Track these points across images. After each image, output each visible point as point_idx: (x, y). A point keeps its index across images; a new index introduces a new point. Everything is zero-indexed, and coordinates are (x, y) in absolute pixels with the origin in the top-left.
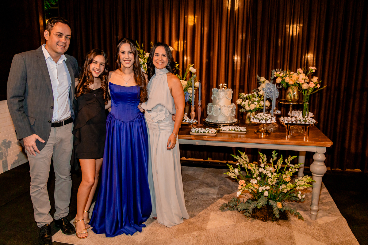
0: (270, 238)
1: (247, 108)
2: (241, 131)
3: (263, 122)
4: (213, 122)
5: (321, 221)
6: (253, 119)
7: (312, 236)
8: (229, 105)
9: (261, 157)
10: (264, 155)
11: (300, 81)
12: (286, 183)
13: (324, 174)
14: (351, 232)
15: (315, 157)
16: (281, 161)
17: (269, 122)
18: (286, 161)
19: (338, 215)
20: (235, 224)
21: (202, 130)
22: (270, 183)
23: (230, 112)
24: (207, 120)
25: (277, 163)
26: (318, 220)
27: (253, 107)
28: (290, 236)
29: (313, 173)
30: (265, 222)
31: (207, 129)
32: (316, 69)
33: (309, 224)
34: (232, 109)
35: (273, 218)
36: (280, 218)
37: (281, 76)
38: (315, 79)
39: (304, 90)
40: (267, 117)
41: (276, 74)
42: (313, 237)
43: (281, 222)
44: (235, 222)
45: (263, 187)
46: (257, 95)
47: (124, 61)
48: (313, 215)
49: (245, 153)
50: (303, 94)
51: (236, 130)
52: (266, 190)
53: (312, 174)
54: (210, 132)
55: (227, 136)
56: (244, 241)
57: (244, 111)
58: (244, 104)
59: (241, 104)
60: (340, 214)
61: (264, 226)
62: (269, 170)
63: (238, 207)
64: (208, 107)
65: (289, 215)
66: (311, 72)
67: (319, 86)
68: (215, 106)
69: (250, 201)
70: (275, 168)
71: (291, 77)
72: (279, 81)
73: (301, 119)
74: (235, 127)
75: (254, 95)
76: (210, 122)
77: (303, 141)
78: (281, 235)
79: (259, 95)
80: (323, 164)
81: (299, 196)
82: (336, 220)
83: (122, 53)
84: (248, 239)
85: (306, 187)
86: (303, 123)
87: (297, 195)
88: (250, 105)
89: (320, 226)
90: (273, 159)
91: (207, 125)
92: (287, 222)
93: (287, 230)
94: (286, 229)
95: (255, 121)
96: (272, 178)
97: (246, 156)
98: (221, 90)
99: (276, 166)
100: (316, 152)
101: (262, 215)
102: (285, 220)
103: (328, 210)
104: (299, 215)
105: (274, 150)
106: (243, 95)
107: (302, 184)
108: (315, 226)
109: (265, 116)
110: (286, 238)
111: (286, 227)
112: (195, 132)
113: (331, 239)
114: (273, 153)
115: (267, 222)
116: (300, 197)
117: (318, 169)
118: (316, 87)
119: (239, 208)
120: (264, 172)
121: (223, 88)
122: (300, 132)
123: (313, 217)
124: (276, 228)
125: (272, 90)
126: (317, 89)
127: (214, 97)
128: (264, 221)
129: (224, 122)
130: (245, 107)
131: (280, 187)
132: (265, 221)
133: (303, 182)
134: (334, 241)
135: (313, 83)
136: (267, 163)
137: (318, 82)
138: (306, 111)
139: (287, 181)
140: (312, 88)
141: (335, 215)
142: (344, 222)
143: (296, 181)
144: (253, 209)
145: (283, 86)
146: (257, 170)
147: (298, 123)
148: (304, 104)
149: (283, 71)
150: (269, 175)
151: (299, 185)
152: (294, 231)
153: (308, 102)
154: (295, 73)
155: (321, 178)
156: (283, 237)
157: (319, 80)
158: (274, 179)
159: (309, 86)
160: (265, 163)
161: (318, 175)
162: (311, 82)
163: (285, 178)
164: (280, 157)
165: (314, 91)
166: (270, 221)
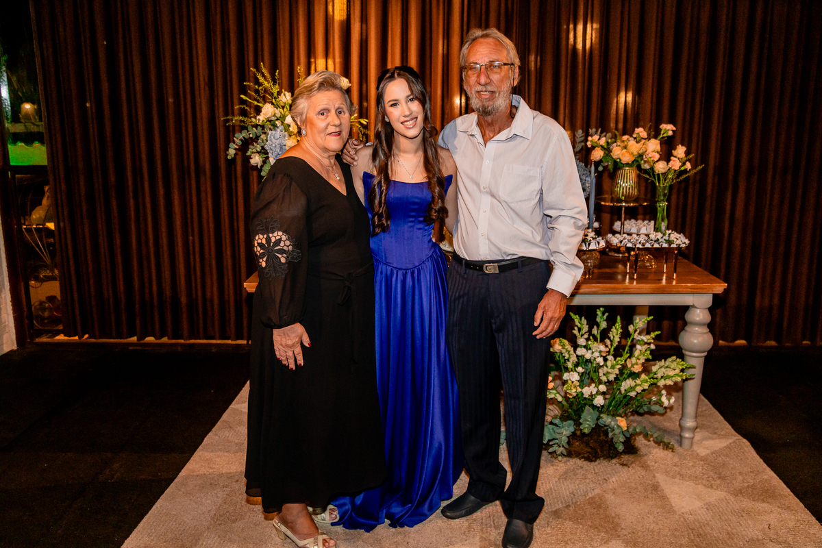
0: (614, 493)
5: (703, 452)
7: (695, 479)
9: (577, 323)
10: (583, 318)
11: (650, 156)
13: (709, 352)
14: (765, 466)
15: (690, 316)
16: (617, 330)
17: (593, 247)
18: (631, 328)
19: (732, 435)
22: (604, 379)
25: (611, 335)
26: (695, 448)
28: (653, 486)
29: (686, 350)
30: (593, 463)
32: (674, 129)
33: (682, 457)
35: (610, 452)
36: (625, 452)
37: (602, 146)
38: (680, 151)
39: (658, 174)
41: (591, 141)
42: (697, 482)
43: (625, 458)
45: (591, 387)
47: (402, 123)
48: (687, 438)
50: (655, 184)
52: (598, 393)
53: (684, 352)
56: (564, 505)
60: (734, 433)
61: (594, 470)
62: (596, 352)
65: (640, 442)
66: (665, 135)
67: (688, 166)
70: (607, 346)
71: (625, 147)
72: (597, 154)
73: (659, 238)
77: (661, 283)
78: (633, 485)
80: (706, 330)
81: (664, 399)
82: (730, 444)
83: (392, 105)
84: (572, 500)
85: (679, 379)
86: (665, 245)
87: (660, 400)
89: (704, 459)
90: (598, 326)
92: (638, 459)
93: (643, 473)
94: (641, 472)
96: (607, 367)
99: (608, 342)
100: (693, 306)
101: (586, 449)
102: (632, 453)
103: (709, 426)
104: (665, 442)
105: (599, 307)
107: (671, 373)
108: (695, 460)
110: (646, 490)
111: (639, 469)
113: (731, 482)
114: (599, 313)
115: (598, 461)
116: (666, 403)
117: (695, 341)
118: (682, 168)
120: (588, 355)
122: (652, 266)
123: (686, 443)
124: (619, 472)
126: (685, 171)
128: (591, 461)
131: (623, 383)
132: (595, 461)
133: (668, 370)
134: (738, 484)
135: (677, 159)
136: (589, 335)
137: (686, 156)
138: (663, 220)
139: (637, 371)
140: (675, 171)
141: (726, 436)
142: (747, 446)
143: (654, 369)
144: (568, 437)
145: (605, 168)
146: (572, 352)
147: (656, 246)
148: (658, 204)
149: (604, 134)
150: (600, 361)
151: (662, 377)
152: (656, 475)
153: (667, 201)
154: (631, 139)
155: (703, 360)
156: (639, 487)
157: (687, 153)
158: (613, 367)
159: (670, 166)
160: (586, 336)
161: (694, 354)
162: (672, 158)
163: (633, 365)
164: (616, 322)
165: (678, 176)
166: (604, 459)
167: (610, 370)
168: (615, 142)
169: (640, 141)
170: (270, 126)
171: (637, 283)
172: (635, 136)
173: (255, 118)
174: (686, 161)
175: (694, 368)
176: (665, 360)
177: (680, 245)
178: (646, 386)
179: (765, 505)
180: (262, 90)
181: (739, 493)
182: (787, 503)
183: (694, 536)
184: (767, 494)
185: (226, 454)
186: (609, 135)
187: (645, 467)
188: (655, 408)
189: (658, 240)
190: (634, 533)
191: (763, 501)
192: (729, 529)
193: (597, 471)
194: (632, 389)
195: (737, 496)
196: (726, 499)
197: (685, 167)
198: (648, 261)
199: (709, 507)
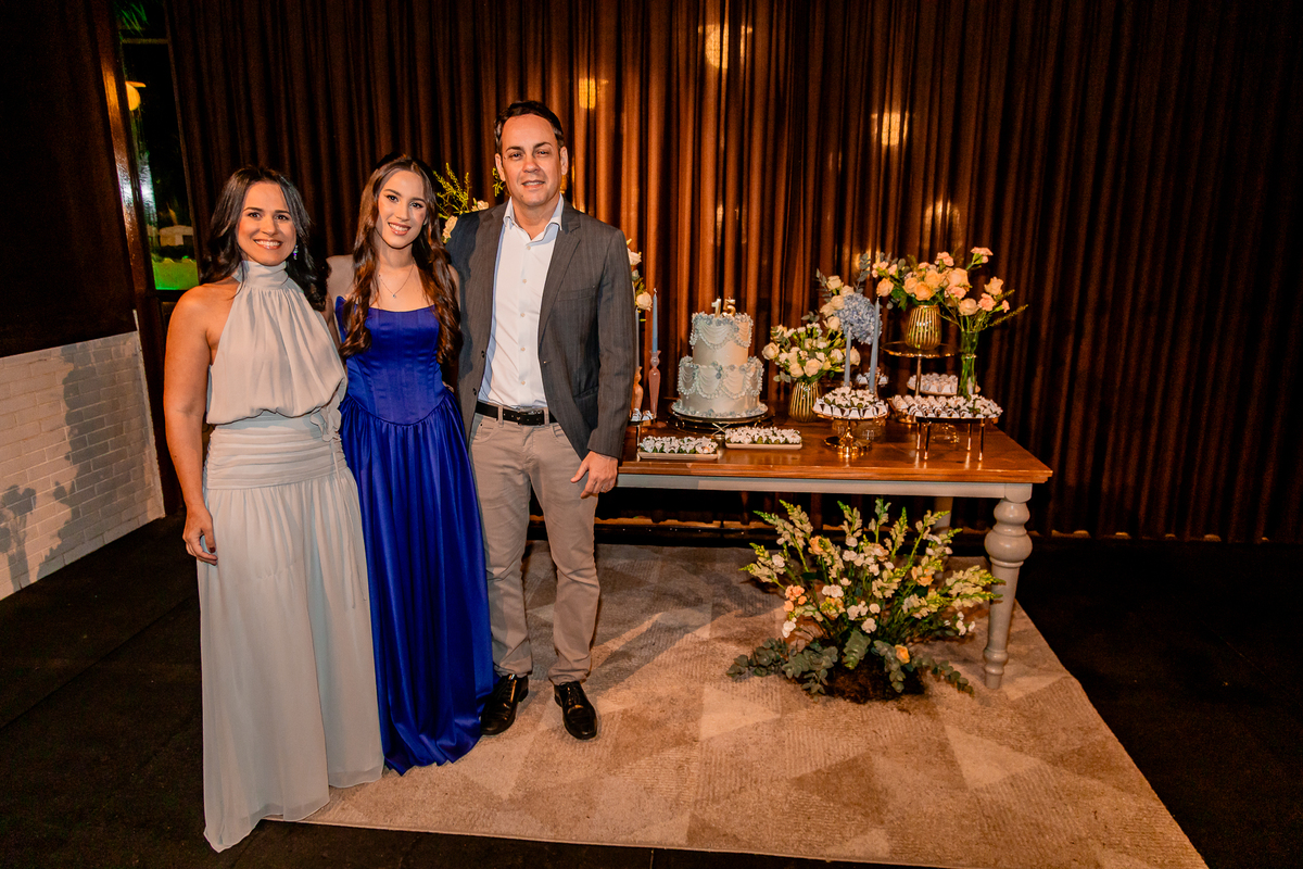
0: (884, 753)
1: (796, 371)
2: (786, 442)
3: (854, 415)
4: (698, 414)
5: (1013, 692)
6: (822, 406)
7: (999, 737)
8: (746, 365)
9: (847, 516)
10: (855, 509)
11: (953, 292)
12: (921, 591)
13: (1026, 561)
14: (1099, 719)
15: (999, 512)
16: (902, 527)
17: (869, 415)
18: (919, 525)
19: (1058, 670)
20: (778, 716)
21: (673, 444)
22: (878, 594)
23: (748, 386)
24: (678, 408)
25: (893, 533)
26: (1005, 688)
27: (813, 367)
28: (940, 744)
30: (862, 706)
31: (686, 439)
32: (991, 254)
33: (985, 702)
34: (754, 376)
35: (884, 693)
36: (905, 692)
37: (892, 276)
38: (995, 286)
39: (964, 317)
40: (862, 399)
41: (877, 270)
42: (1002, 742)
43: (906, 699)
44: (777, 712)
45: (860, 606)
46: (820, 331)
47: (390, 223)
48: (995, 675)
49: (799, 507)
50: (960, 330)
51: (773, 439)
52: (869, 614)
53: (992, 559)
54: (699, 449)
55: (746, 458)
56: (814, 769)
57: (788, 380)
58: (787, 360)
59: (777, 359)
60: (1061, 666)
61: (862, 716)
62: (869, 556)
63: (787, 668)
64: (681, 371)
65: (928, 678)
66: (978, 262)
67: (1006, 306)
68: (705, 367)
69: (816, 646)
70: (886, 548)
71: (923, 279)
72: (885, 288)
73: (961, 405)
74: (767, 430)
75: (812, 330)
76: (690, 414)
77: (963, 467)
78: (913, 743)
79: (830, 332)
80: (1022, 531)
81: (960, 625)
82: (1054, 684)
83: (388, 197)
84: (825, 762)
85: (981, 600)
86: (968, 416)
87: (955, 625)
88: (805, 361)
89: (1015, 706)
90: (877, 520)
91: (680, 425)
92: (925, 702)
94: (927, 723)
95: (827, 411)
96: (882, 579)
97: (804, 516)
98: (720, 318)
99: (888, 543)
100: (1005, 499)
101: (853, 686)
102: (918, 694)
103: (1027, 656)
104: (961, 681)
105: (879, 496)
106: (781, 331)
107: (970, 591)
108: (1002, 707)
109: (856, 396)
110: (929, 750)
111: (924, 716)
112: (655, 450)
113: (1050, 743)
114: (878, 503)
115: (869, 703)
116: (963, 630)
117: (1008, 546)
118: (998, 309)
119: (789, 670)
120: (858, 563)
121: (725, 314)
122: (953, 440)
123: (992, 681)
124: (896, 721)
125: (865, 317)
126: (1001, 313)
127: (700, 341)
128: (859, 703)
129: (731, 414)
130: (788, 367)
131: (906, 600)
132: (864, 703)
133: (968, 583)
134: (1058, 747)
135: (990, 297)
136: (863, 533)
137: (1003, 293)
138: (969, 375)
139: (925, 585)
140: (988, 312)
141: (1049, 671)
142: (1076, 689)
143: (949, 582)
144: (828, 670)
145: (895, 305)
146: (837, 557)
147: (956, 416)
148: (963, 358)
149: (896, 259)
150: (874, 569)
151: (958, 595)
152: (946, 727)
153: (976, 353)
154: (931, 266)
155: (1017, 572)
156: (921, 746)
157: (1005, 288)
158: (890, 580)
159: (980, 306)
160: (858, 534)
161: (1006, 564)
162: (984, 295)
163: (919, 577)
164: (900, 516)
165: (991, 320)
166: (877, 700)
167: (887, 583)
168: (911, 270)
169: (944, 269)
171: (928, 467)
172: (937, 263)
175: (1004, 583)
176: (965, 571)
177: (987, 416)
178: (934, 608)
179: (1094, 781)
181: (1058, 761)
182: (1126, 780)
183: (989, 827)
184: (1098, 765)
186: (903, 261)
187: (934, 716)
188: (948, 633)
189: (959, 407)
190: (904, 819)
191: (1093, 777)
192: (1040, 818)
193: (865, 719)
194: (917, 609)
195: (1056, 765)
196: (1040, 770)
197: (1001, 307)
198: (948, 433)
199: (1013, 781)
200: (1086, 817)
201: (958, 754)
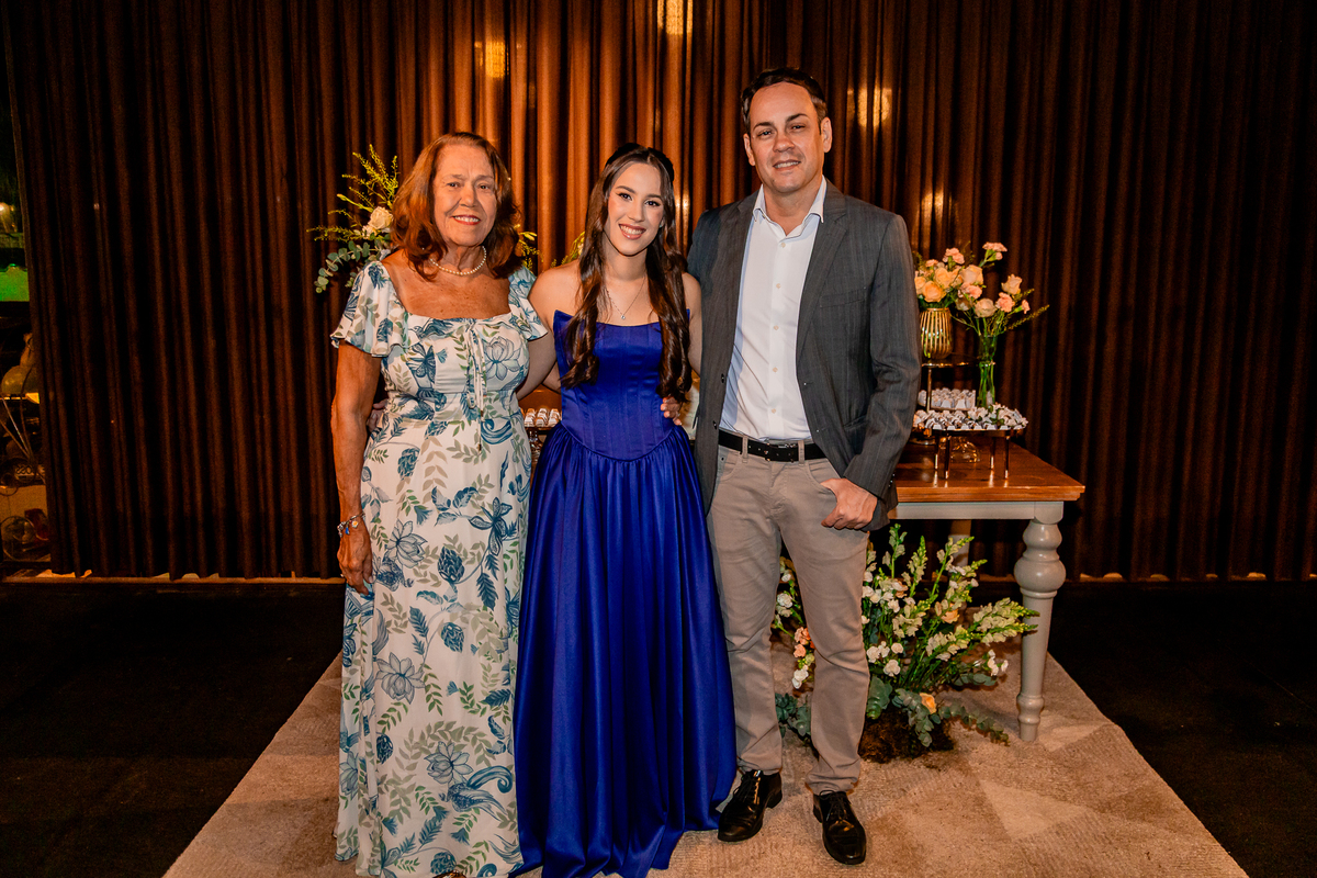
0: (916, 811)
5: (1051, 743)
7: (1041, 788)
11: (968, 291)
12: (946, 628)
13: (1059, 590)
14: (1146, 765)
15: (1030, 536)
16: (920, 558)
18: (941, 555)
19: (1098, 719)
22: (900, 633)
25: (911, 566)
26: (1041, 739)
28: (976, 798)
29: (1025, 588)
30: (885, 765)
32: (1005, 250)
33: (1021, 754)
35: (910, 747)
36: (932, 747)
38: (1013, 284)
39: (981, 319)
42: (1043, 793)
43: (934, 756)
45: (880, 647)
47: (621, 225)
48: (1029, 724)
50: (977, 334)
52: (891, 655)
53: (1022, 591)
60: (1101, 714)
61: (887, 776)
62: (888, 592)
63: (798, 724)
65: (957, 730)
66: (991, 259)
67: (1025, 306)
70: (904, 583)
71: (931, 278)
73: (983, 416)
77: (987, 485)
78: (946, 799)
80: (1054, 557)
81: (992, 664)
82: (1095, 732)
83: (620, 195)
85: (1014, 633)
86: (991, 427)
87: (986, 665)
89: (1055, 757)
90: (892, 552)
92: (954, 757)
93: (961, 780)
94: (959, 778)
96: (904, 615)
99: (906, 576)
100: (1035, 521)
101: (874, 744)
102: (945, 749)
103: (1064, 706)
104: (994, 732)
105: (893, 523)
107: (1003, 624)
108: (1041, 759)
110: (965, 805)
111: (956, 773)
113: (1095, 792)
114: (893, 532)
115: (893, 762)
116: (995, 670)
117: (1039, 574)
118: (1017, 310)
119: (802, 727)
120: (875, 598)
122: (973, 459)
123: (1028, 732)
124: (925, 779)
126: (1021, 315)
128: (882, 762)
131: (930, 640)
132: (888, 762)
133: (999, 619)
134: (1104, 795)
135: (1008, 296)
136: (877, 567)
137: (1022, 292)
138: (988, 389)
139: (950, 622)
140: (1006, 314)
141: (1085, 720)
142: (1118, 736)
143: (977, 617)
147: (978, 428)
148: (981, 365)
150: (894, 605)
151: (988, 630)
152: (981, 781)
153: (995, 360)
154: (939, 264)
155: (1049, 604)
156: (955, 802)
157: (1024, 287)
158: (913, 615)
159: (998, 306)
160: (873, 568)
161: (1038, 594)
162: (1001, 294)
163: (944, 612)
164: (919, 546)
165: (1011, 322)
166: (902, 758)
167: (910, 620)
169: (954, 267)
170: (383, 242)
171: (949, 486)
172: (945, 260)
173: (360, 229)
174: (1022, 299)
175: (1038, 615)
176: (993, 605)
177: (1013, 427)
178: (964, 644)
179: (1145, 825)
180: (370, 186)
181: (1105, 807)
182: (1178, 822)
184: (1148, 809)
185: (309, 758)
187: (966, 771)
188: (979, 678)
189: (981, 419)
190: (945, 872)
191: (1144, 821)
192: (1091, 862)
193: (890, 777)
194: (943, 648)
195: (1103, 812)
196: (1086, 817)
197: (1021, 308)
198: (967, 451)
199: (1060, 829)
200: (1138, 859)
201: (997, 807)
